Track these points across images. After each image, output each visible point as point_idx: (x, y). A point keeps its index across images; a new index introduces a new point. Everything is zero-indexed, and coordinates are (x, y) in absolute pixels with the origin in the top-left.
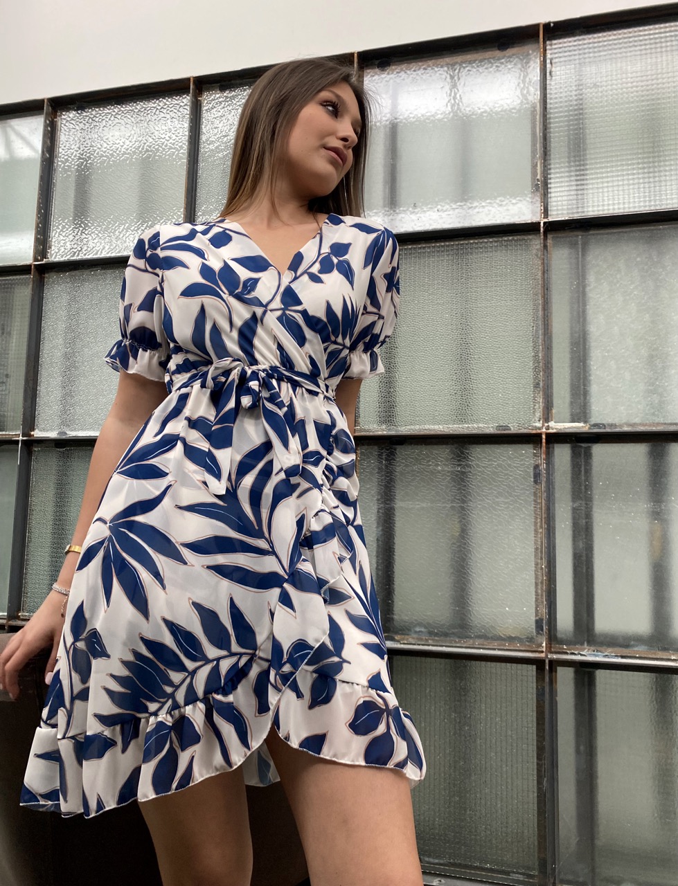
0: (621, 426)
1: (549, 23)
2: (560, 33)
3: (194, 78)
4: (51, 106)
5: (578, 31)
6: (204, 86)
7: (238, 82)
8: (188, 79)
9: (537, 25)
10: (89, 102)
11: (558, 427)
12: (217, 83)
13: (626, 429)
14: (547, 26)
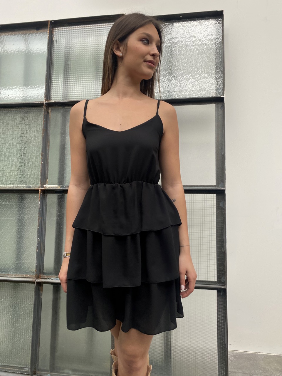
1: (52, 21)
2: (59, 25)
9: (47, 21)
11: (49, 187)
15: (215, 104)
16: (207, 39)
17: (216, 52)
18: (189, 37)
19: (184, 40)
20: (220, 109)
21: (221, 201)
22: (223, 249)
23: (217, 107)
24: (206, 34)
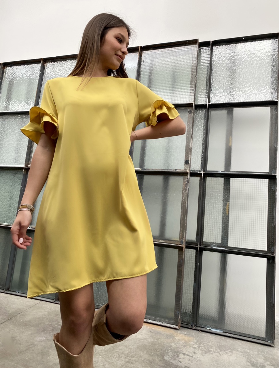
0: (150, 169)
1: (142, 46)
2: (146, 49)
3: (43, 59)
4: (3, 65)
5: (151, 49)
6: (47, 61)
7: (56, 60)
8: (41, 59)
9: (139, 47)
10: (14, 64)
12: (50, 60)
13: (151, 170)
14: (141, 47)
15: (270, 107)
16: (265, 55)
17: (272, 66)
18: (249, 54)
19: (245, 57)
20: (274, 111)
21: (273, 185)
22: (274, 224)
23: (271, 109)
24: (264, 52)
